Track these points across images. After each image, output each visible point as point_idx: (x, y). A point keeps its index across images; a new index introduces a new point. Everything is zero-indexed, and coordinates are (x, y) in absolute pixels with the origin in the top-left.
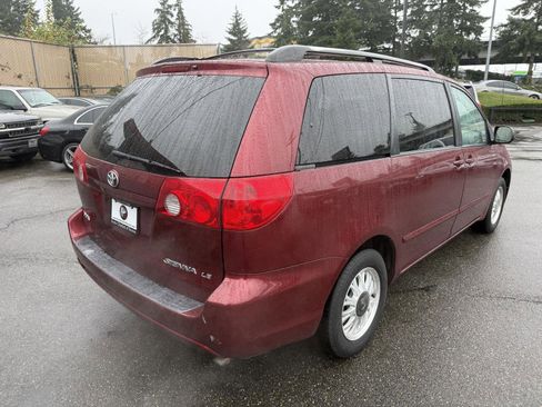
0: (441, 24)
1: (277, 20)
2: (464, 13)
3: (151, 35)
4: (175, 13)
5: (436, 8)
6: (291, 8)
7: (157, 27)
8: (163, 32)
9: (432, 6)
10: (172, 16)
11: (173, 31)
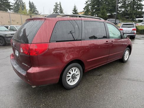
0: (131, 7)
1: (85, 7)
2: (138, 4)
3: (53, 12)
4: (59, 6)
5: (129, 3)
6: (89, 4)
7: (54, 10)
8: (56, 11)
9: (128, 2)
10: (58, 7)
11: (58, 11)
